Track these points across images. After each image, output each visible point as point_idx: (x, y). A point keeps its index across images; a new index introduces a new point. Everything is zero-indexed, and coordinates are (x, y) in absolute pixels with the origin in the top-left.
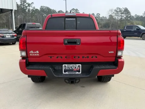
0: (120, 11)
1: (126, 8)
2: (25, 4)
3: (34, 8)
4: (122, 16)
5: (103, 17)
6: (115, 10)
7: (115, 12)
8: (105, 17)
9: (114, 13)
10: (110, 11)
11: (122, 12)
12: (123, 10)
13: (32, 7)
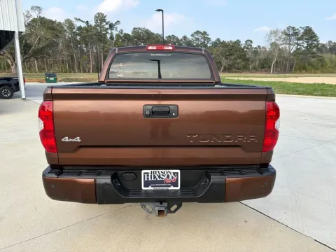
0: (296, 34)
1: (308, 27)
2: (104, 23)
3: (122, 33)
4: (298, 45)
5: (259, 46)
6: (282, 32)
7: (284, 36)
8: (263, 47)
9: (280, 38)
10: (271, 33)
11: (300, 36)
12: (302, 31)
13: (118, 30)
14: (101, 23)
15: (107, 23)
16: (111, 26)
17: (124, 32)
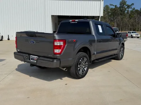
14: (123, 5)
15: (126, 5)
16: (129, 7)
17: (135, 9)
